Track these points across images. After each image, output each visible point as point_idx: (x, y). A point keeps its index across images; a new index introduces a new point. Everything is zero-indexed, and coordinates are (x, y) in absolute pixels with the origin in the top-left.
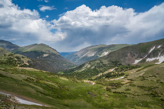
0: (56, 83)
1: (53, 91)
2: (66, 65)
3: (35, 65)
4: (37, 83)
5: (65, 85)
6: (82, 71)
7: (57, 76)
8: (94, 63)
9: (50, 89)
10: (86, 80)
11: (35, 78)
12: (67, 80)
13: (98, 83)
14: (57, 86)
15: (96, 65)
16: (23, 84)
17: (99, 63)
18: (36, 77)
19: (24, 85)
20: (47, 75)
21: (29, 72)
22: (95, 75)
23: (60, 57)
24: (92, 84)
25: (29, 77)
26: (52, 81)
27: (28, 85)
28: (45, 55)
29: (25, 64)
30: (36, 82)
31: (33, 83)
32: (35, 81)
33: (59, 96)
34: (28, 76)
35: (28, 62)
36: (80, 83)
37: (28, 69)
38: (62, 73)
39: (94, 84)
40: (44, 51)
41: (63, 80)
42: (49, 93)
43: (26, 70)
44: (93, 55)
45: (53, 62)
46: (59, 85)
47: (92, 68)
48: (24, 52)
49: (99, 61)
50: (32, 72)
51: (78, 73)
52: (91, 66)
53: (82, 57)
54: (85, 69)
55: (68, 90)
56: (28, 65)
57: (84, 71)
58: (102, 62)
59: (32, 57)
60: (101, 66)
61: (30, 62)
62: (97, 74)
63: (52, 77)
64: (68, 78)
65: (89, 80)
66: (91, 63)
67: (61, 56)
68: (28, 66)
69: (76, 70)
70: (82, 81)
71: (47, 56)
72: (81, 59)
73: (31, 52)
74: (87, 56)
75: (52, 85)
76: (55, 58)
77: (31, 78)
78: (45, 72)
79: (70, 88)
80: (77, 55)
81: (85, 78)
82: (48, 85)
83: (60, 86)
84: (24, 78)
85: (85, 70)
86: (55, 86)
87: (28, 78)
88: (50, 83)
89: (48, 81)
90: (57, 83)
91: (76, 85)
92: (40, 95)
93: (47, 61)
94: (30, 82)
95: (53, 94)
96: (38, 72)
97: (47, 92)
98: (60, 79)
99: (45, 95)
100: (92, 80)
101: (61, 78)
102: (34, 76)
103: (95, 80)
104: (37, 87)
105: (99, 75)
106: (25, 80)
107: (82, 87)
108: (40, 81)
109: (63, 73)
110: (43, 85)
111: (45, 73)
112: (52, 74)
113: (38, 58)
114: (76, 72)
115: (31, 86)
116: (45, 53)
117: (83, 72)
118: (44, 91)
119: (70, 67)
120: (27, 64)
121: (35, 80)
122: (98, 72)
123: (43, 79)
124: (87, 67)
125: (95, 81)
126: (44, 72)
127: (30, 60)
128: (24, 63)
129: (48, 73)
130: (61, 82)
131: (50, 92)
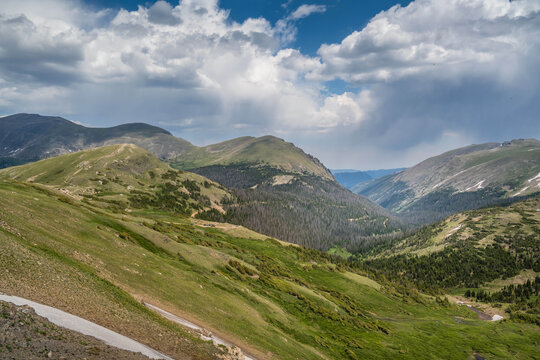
0: (333, 293)
1: (324, 328)
2: (361, 223)
3: (246, 215)
4: (263, 285)
5: (370, 307)
6: (434, 255)
7: (334, 266)
8: (490, 222)
9: (311, 314)
10: (453, 294)
11: (253, 263)
12: (376, 285)
13: (520, 317)
14: (337, 309)
15: (499, 232)
16: (219, 286)
17: (518, 226)
18: (258, 262)
19: (224, 289)
20: (295, 257)
21: (230, 239)
22: (497, 277)
23: (333, 189)
24: (490, 318)
25: (234, 259)
26: (314, 282)
27: (236, 290)
28: (279, 180)
29: (214, 210)
30: (260, 281)
31: (250, 283)
32: (256, 277)
33: (352, 353)
34: (231, 254)
35: (225, 202)
36: (432, 305)
37: (226, 227)
38: (346, 255)
39: (497, 318)
40: (275, 163)
41: (359, 286)
42: (310, 331)
43: (221, 232)
44: (480, 185)
45: (309, 207)
46: (343, 304)
47: (481, 242)
48: (210, 167)
49: (515, 217)
50: (241, 241)
51: (413, 261)
52: (478, 236)
53: (428, 191)
54: (448, 244)
55: (385, 332)
56: (224, 213)
57: (441, 254)
58: (532, 222)
59: (233, 183)
60: (530, 239)
61: (230, 202)
62: (509, 275)
63: (314, 267)
64: (377, 278)
65: (468, 295)
66: (476, 219)
67: (338, 186)
68: (224, 216)
69: (403, 247)
70: (443, 298)
71: (286, 182)
72: (423, 200)
73: (232, 166)
74: (451, 190)
75: (319, 302)
76: (318, 194)
77: (242, 263)
78: (287, 244)
79: (392, 323)
80: (402, 184)
81: (450, 286)
82: (302, 299)
83: (348, 308)
84: (217, 262)
85: (447, 250)
86: (328, 306)
87: (230, 263)
88: (311, 292)
89: (301, 284)
90: (336, 295)
91: (417, 314)
92: (285, 339)
93: (285, 203)
94: (240, 279)
95: (326, 339)
96: (260, 241)
97: (302, 328)
98: (348, 280)
99: (296, 337)
100: (482, 297)
101: (349, 275)
102: (249, 255)
103: (501, 298)
104: (267, 301)
105: (518, 280)
106: (222, 269)
107: (445, 326)
108: (275, 279)
109: (350, 255)
110: (285, 297)
111: (287, 248)
112: (312, 255)
113: (254, 187)
114: (403, 256)
115: (244, 295)
116: (281, 172)
117: (439, 259)
118: (292, 323)
119: (377, 232)
120: (220, 209)
121: (256, 273)
122: (512, 264)
123: (283, 272)
124: (455, 236)
125: (506, 306)
126: (284, 243)
127: (229, 195)
128: (210, 204)
129: (299, 250)
130: (351, 292)
131: (311, 328)
